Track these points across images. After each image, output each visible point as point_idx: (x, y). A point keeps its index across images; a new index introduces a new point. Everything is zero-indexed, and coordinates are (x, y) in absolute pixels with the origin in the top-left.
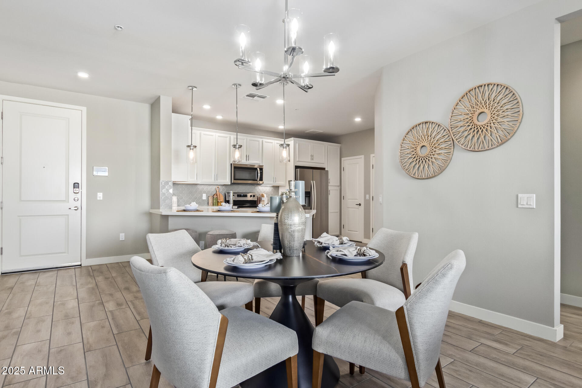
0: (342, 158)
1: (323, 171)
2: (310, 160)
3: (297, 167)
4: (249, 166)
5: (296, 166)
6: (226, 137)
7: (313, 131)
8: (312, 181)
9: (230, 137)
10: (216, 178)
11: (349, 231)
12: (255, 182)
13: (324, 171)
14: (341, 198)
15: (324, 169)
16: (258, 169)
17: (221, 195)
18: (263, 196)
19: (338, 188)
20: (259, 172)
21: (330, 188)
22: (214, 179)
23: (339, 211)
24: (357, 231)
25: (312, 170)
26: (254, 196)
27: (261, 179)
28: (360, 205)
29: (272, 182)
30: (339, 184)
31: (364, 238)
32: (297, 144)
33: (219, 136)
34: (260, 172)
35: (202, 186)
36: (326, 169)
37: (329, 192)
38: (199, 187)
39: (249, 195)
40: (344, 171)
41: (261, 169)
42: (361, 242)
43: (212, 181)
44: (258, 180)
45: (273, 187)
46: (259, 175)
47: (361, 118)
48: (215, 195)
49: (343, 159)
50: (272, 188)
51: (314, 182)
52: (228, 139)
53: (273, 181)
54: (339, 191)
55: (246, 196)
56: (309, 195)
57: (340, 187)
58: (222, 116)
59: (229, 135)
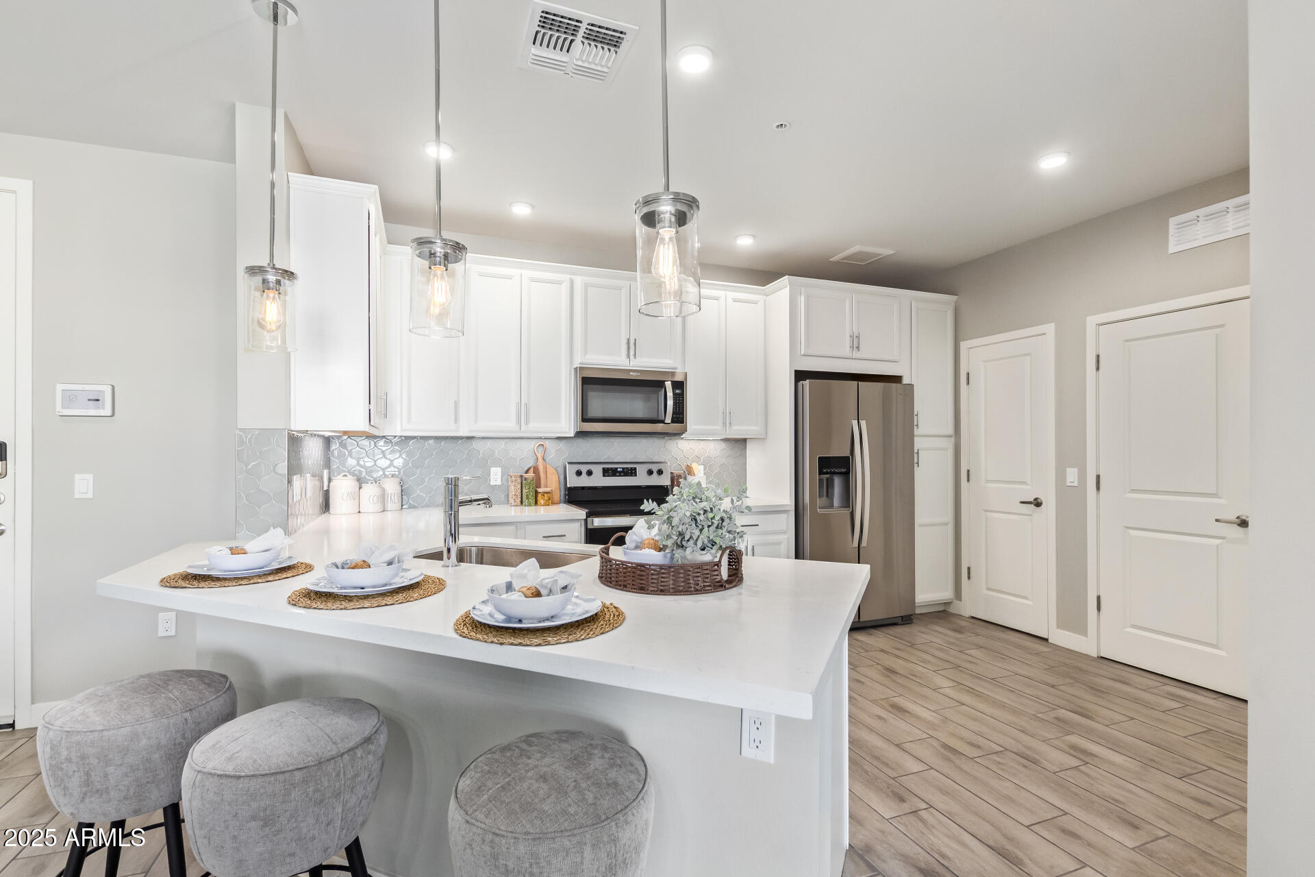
0: (961, 343)
1: (894, 385)
2: (847, 351)
3: (800, 376)
4: (633, 376)
5: (797, 372)
6: (560, 283)
7: (859, 253)
8: (855, 423)
9: (572, 282)
10: (523, 413)
11: (989, 589)
12: (659, 427)
13: (899, 385)
14: (959, 476)
15: (897, 379)
16: (668, 384)
17: (550, 470)
18: (690, 471)
19: (949, 444)
20: (670, 394)
21: (918, 443)
22: (519, 422)
23: (949, 517)
24: (1025, 598)
25: (856, 382)
26: (660, 472)
27: (679, 416)
28: (1038, 503)
29: (719, 427)
30: (950, 430)
31: (1058, 627)
32: (803, 298)
33: (533, 280)
34: (674, 394)
35: (489, 442)
36: (905, 381)
37: (916, 455)
38: (476, 445)
39: (641, 470)
40: (968, 383)
41: (679, 386)
42: (1046, 640)
43: (509, 425)
44: (668, 420)
45: (726, 440)
46: (670, 403)
47: (1069, 153)
48: (532, 470)
49: (964, 345)
50: (723, 445)
51: (863, 423)
52: (565, 288)
53: (721, 421)
54: (950, 454)
55: (631, 472)
56: (844, 470)
57: (953, 440)
58: (533, 206)
59: (567, 277)
